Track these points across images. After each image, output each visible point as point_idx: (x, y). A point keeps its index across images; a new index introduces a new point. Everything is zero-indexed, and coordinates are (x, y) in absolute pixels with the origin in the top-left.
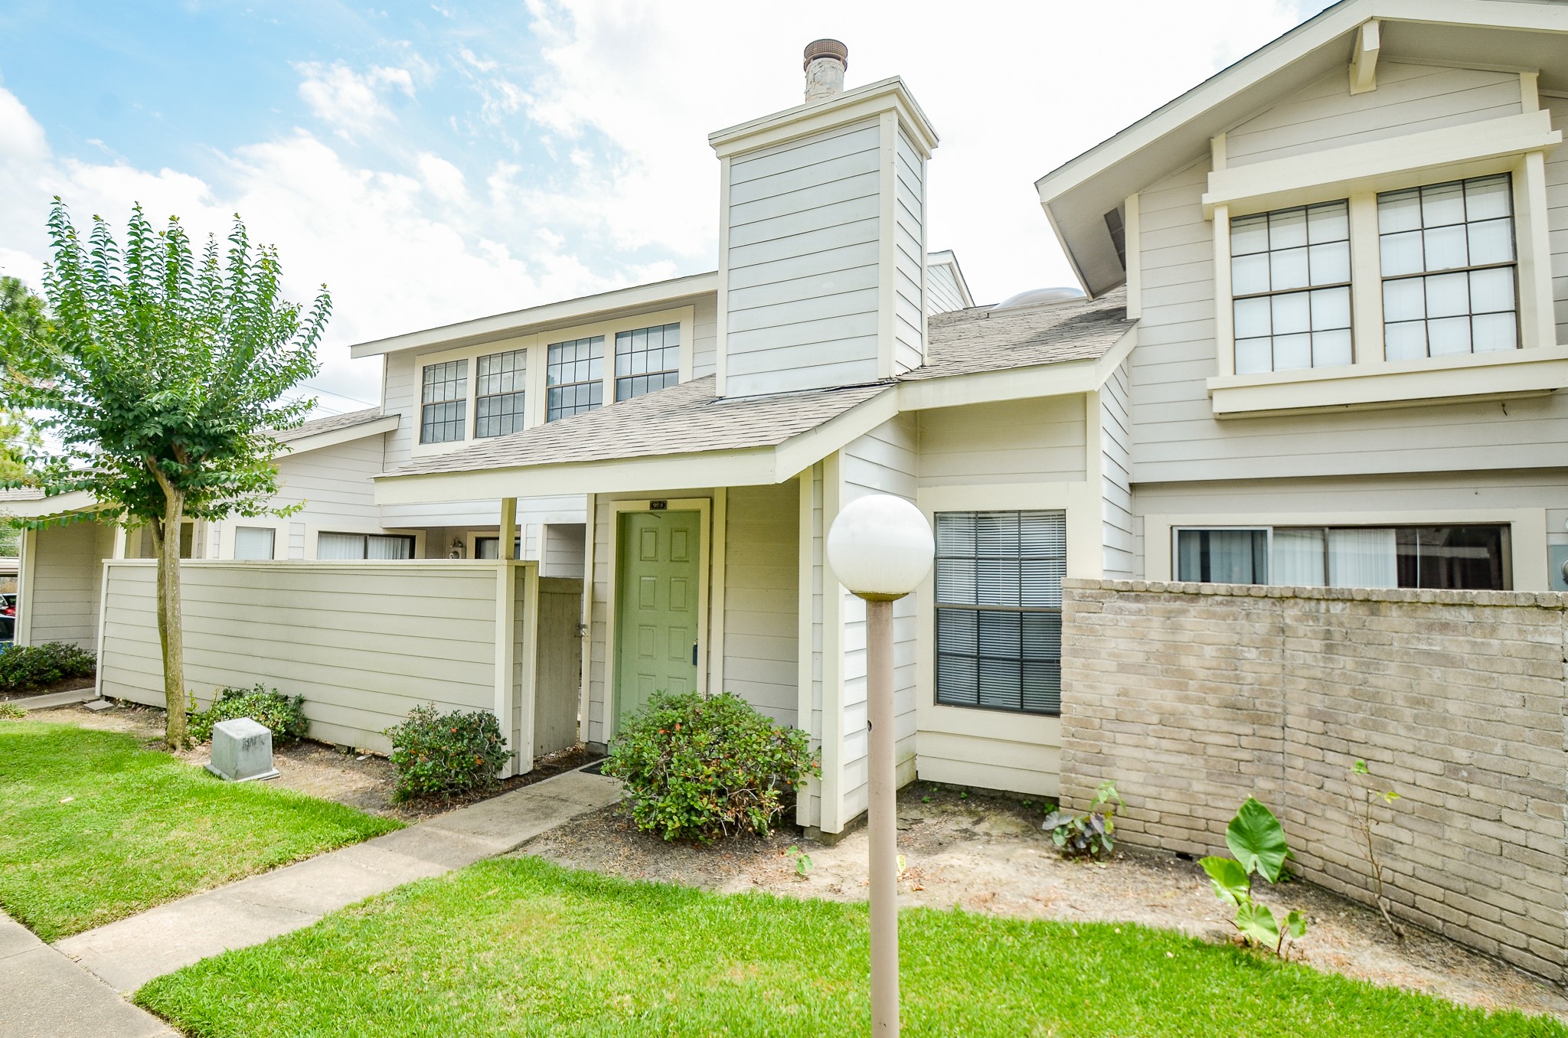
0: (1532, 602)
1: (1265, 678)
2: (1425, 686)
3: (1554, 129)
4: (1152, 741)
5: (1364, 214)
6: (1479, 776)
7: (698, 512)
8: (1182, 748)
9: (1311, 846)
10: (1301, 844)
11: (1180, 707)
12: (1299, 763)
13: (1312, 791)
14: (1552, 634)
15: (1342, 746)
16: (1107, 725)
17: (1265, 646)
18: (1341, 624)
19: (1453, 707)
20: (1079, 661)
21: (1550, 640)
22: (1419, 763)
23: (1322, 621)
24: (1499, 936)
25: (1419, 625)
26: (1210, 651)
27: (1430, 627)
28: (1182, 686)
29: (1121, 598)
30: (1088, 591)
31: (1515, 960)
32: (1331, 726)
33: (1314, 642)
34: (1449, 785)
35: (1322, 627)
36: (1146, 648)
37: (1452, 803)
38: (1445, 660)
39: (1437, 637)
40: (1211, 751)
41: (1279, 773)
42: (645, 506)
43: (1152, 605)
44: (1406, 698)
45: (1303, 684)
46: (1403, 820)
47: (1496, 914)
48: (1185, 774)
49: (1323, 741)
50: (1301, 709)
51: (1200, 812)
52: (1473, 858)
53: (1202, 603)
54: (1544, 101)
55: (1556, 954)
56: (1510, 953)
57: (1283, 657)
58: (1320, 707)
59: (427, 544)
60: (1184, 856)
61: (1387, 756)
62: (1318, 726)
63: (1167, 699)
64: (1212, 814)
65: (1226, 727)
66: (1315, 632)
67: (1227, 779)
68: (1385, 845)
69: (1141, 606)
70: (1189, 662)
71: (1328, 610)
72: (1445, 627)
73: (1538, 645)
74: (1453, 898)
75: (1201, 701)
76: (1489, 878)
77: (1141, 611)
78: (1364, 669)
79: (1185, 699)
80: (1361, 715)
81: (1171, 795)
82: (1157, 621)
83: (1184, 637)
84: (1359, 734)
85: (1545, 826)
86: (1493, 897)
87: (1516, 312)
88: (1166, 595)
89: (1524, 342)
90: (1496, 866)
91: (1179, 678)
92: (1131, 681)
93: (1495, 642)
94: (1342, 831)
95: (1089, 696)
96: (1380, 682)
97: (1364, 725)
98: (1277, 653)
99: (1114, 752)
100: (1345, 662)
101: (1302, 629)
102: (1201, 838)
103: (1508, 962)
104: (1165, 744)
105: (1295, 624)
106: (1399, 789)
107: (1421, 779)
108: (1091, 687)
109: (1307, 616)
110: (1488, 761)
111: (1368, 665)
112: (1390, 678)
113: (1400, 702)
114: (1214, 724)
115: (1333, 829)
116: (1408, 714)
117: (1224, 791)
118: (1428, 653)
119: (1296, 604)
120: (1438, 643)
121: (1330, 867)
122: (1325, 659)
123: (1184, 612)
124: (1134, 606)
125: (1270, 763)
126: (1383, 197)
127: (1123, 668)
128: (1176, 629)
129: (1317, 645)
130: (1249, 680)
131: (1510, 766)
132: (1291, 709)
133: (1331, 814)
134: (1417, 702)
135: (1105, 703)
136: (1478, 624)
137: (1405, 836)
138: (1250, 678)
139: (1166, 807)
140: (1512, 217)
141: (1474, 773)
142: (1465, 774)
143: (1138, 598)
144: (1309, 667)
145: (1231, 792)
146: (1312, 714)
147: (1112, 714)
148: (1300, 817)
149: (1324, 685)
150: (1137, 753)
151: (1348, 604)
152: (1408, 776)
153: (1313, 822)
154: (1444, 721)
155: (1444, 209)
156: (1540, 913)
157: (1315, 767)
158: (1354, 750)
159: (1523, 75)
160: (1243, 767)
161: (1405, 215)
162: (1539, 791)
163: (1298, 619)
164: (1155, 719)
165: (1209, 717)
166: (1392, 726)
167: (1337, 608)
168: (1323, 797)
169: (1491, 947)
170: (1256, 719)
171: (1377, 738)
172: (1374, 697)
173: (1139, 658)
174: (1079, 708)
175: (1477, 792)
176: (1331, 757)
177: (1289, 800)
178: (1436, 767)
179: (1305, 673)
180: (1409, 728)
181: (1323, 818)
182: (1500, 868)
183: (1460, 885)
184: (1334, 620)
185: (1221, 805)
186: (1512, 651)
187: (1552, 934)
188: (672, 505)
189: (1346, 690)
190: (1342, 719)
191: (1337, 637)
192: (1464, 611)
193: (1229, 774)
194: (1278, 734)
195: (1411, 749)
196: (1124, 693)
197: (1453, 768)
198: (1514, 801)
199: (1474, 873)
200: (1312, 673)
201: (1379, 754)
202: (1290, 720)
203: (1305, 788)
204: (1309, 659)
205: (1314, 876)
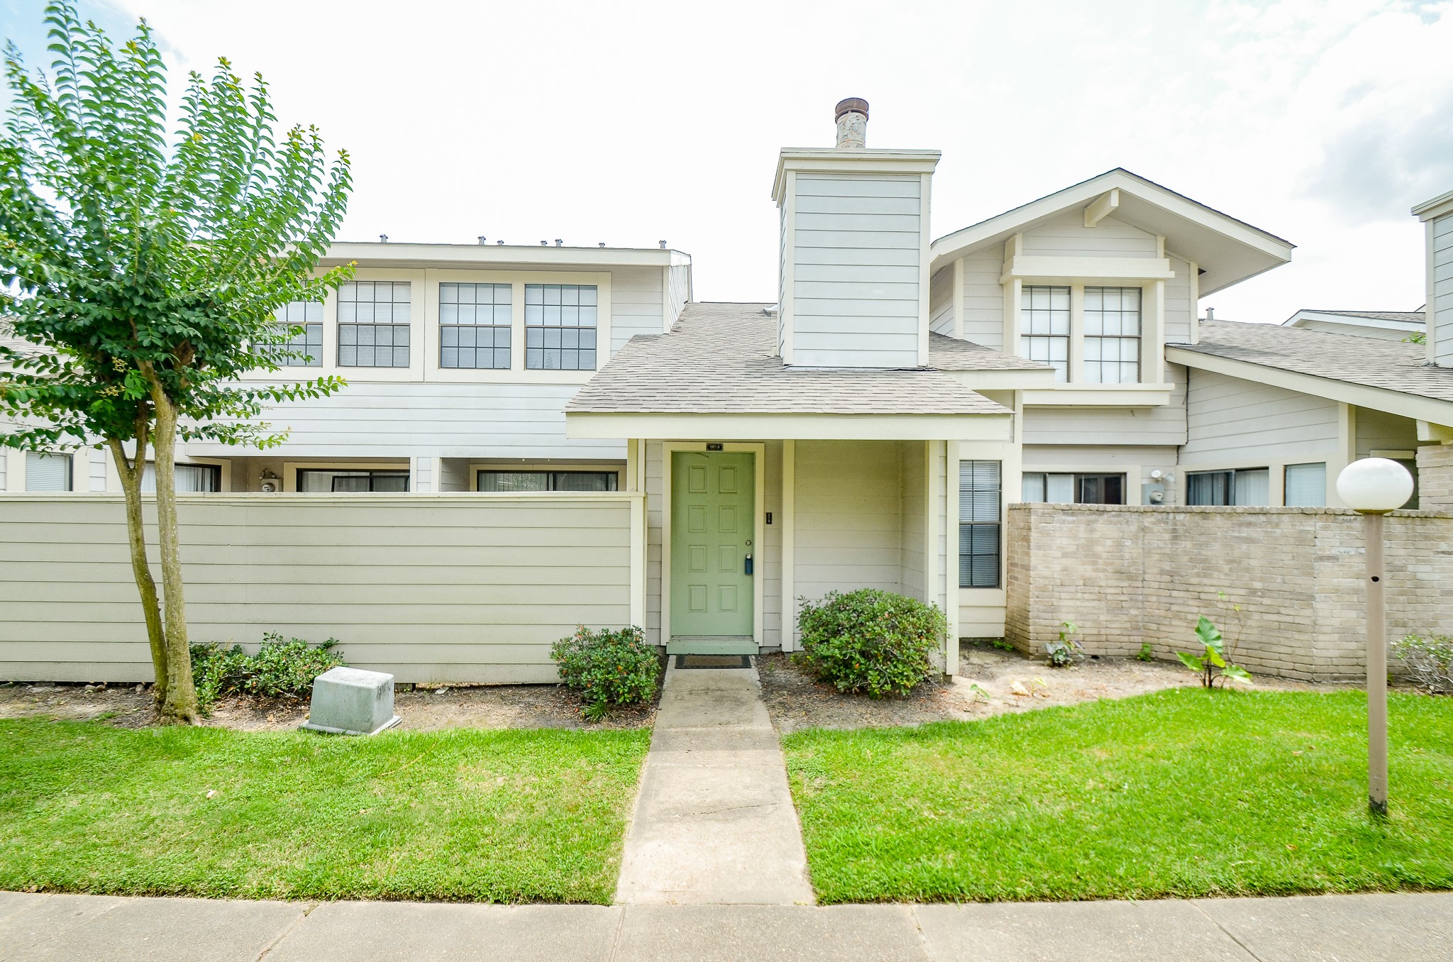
0: (1300, 511)
1: (1135, 555)
2: (1237, 553)
3: (1171, 270)
4: (1080, 595)
5: (1078, 295)
6: (1268, 594)
7: (752, 455)
8: (1095, 597)
9: (1161, 641)
10: (1155, 640)
11: (1094, 574)
12: (1154, 599)
13: (1163, 613)
14: (1310, 525)
15: (1184, 587)
16: (1056, 589)
17: (1134, 539)
18: (1184, 525)
19: (1253, 562)
20: (1041, 552)
21: (1309, 528)
22: (1231, 591)
23: (1170, 524)
24: (1279, 666)
25: (1233, 524)
26: (1109, 542)
27: (1241, 525)
28: (1095, 563)
29: (1064, 514)
30: (1046, 511)
31: (1287, 675)
32: (1176, 578)
33: (1164, 535)
34: (1250, 600)
35: (1170, 527)
36: (1077, 543)
37: (1252, 608)
38: (1250, 540)
39: (1244, 529)
40: (1109, 597)
41: (1140, 605)
42: (703, 448)
43: (1081, 518)
44: (1225, 560)
45: (1157, 557)
47: (1277, 656)
48: (1096, 611)
49: (1170, 586)
50: (1156, 570)
51: (1103, 631)
52: (1263, 632)
53: (1106, 516)
55: (1309, 668)
56: (1284, 673)
57: (1143, 544)
58: (1168, 568)
59: (233, 475)
60: (1095, 657)
61: (1213, 589)
62: (1168, 578)
63: (1087, 571)
64: (1109, 631)
65: (1116, 583)
66: (1165, 529)
67: (1116, 612)
69: (1075, 518)
70: (1098, 549)
71: (1175, 518)
72: (1249, 524)
73: (1301, 532)
74: (1252, 653)
75: (1104, 570)
76: (1273, 640)
77: (1074, 521)
78: (1198, 547)
79: (1096, 570)
80: (1196, 571)
81: (1089, 624)
82: (1082, 527)
83: (1097, 535)
84: (1194, 580)
85: (1302, 612)
86: (1275, 648)
87: (1139, 363)
88: (1088, 512)
89: (1142, 379)
90: (1277, 634)
91: (1092, 558)
92: (1068, 562)
93: (1278, 531)
94: (1183, 630)
95: (1047, 573)
96: (1209, 553)
97: (1198, 575)
98: (1140, 542)
99: (1060, 604)
100: (1186, 544)
101: (1156, 529)
102: (1104, 646)
103: (1282, 677)
104: (1086, 596)
105: (1152, 526)
106: (1220, 605)
107: (1233, 599)
108: (1047, 567)
109: (1159, 521)
110: (1273, 586)
111: (1201, 545)
112: (1215, 551)
113: (1221, 562)
114: (1111, 583)
115: (1177, 630)
116: (1226, 568)
117: (1115, 619)
118: (1238, 537)
119: (1153, 515)
120: (1245, 532)
121: (1174, 650)
122: (1172, 544)
123: (1096, 521)
124: (1071, 518)
125: (1137, 601)
126: (1088, 289)
127: (1065, 555)
128: (1092, 531)
129: (1167, 536)
130: (1127, 557)
131: (1285, 587)
132: (1148, 571)
133: (1174, 622)
134: (1232, 561)
135: (1055, 576)
136: (1269, 523)
138: (1127, 556)
139: (1087, 631)
140: (1140, 312)
141: (1265, 592)
142: (1260, 594)
143: (1073, 514)
144: (1161, 548)
145: (1118, 619)
146: (1162, 572)
147: (1059, 582)
148: (1154, 627)
150: (1072, 603)
151: (1188, 515)
152: (1225, 598)
153: (1162, 628)
154: (1247, 570)
155: (1112, 302)
156: (1301, 652)
157: (1164, 600)
158: (1191, 588)
159: (1158, 237)
160: (1124, 604)
161: (1094, 301)
162: (1301, 597)
163: (1151, 523)
164: (1081, 583)
165: (1107, 579)
166: (1216, 574)
168: (1170, 614)
169: (1274, 672)
170: (1131, 578)
171: (1206, 581)
172: (1204, 561)
173: (1073, 549)
174: (1041, 581)
175: (1266, 601)
176: (1175, 593)
177: (1146, 619)
178: (1243, 592)
179: (1159, 551)
180: (1226, 575)
181: (1171, 625)
182: (1280, 635)
183: (1257, 646)
184: (1178, 523)
185: (1113, 626)
186: (1288, 535)
187: (1307, 660)
188: (726, 448)
189: (1186, 558)
190: (1184, 574)
191: (1181, 532)
192: (1261, 517)
193: (1118, 609)
194: (1140, 584)
195: (1227, 585)
196: (1065, 569)
197: (1253, 592)
198: (1287, 603)
199: (1264, 639)
200: (1163, 551)
201: (1207, 589)
202: (1147, 577)
203: (1157, 611)
204: (1161, 544)
205: (1161, 656)
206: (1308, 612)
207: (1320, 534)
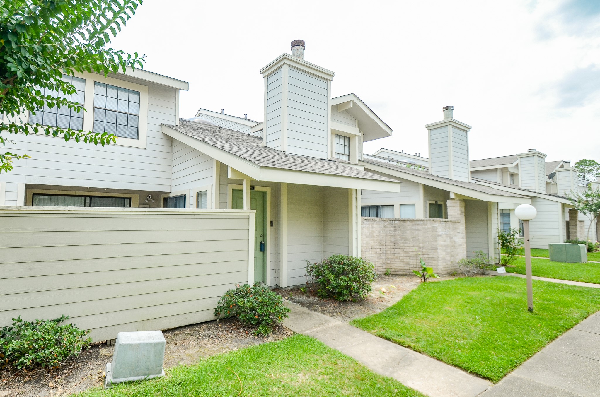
1: (383, 236)
2: (414, 235)
7: (265, 192)
8: (374, 253)
9: (392, 267)
10: (390, 267)
11: (374, 244)
12: (389, 252)
13: (392, 257)
15: (399, 247)
16: (365, 250)
18: (398, 225)
19: (420, 238)
21: (435, 226)
22: (414, 248)
23: (393, 224)
26: (377, 232)
27: (415, 225)
28: (374, 240)
32: (396, 244)
34: (419, 250)
35: (393, 226)
36: (369, 232)
37: (420, 253)
38: (418, 230)
39: (416, 226)
40: (377, 252)
41: (385, 255)
45: (390, 237)
46: (411, 258)
49: (394, 247)
50: (389, 242)
53: (376, 221)
58: (393, 241)
61: (408, 248)
62: (393, 244)
63: (372, 243)
64: (378, 265)
65: (379, 247)
68: (408, 263)
70: (374, 234)
71: (395, 222)
72: (418, 225)
73: (433, 227)
75: (376, 242)
79: (374, 242)
80: (402, 241)
82: (371, 226)
83: (374, 229)
84: (402, 245)
85: (435, 254)
91: (373, 238)
93: (426, 227)
94: (399, 263)
96: (406, 235)
97: (403, 243)
98: (384, 231)
100: (399, 232)
101: (389, 226)
105: (387, 225)
106: (410, 253)
107: (414, 250)
109: (390, 224)
110: (426, 245)
111: (403, 232)
112: (408, 234)
113: (410, 238)
115: (397, 263)
116: (411, 240)
117: (379, 260)
119: (388, 221)
120: (417, 227)
121: (396, 270)
122: (394, 232)
124: (368, 223)
125: (384, 253)
128: (373, 227)
129: (392, 229)
131: (429, 246)
132: (386, 242)
133: (396, 260)
134: (413, 237)
136: (424, 224)
137: (411, 261)
138: (381, 236)
140: (349, 146)
141: (424, 247)
142: (422, 248)
143: (368, 221)
144: (391, 233)
145: (380, 260)
146: (391, 242)
148: (389, 262)
149: (394, 236)
152: (412, 250)
153: (392, 263)
154: (418, 240)
156: (435, 267)
157: (392, 252)
158: (401, 247)
160: (381, 255)
162: (434, 249)
163: (388, 224)
164: (371, 248)
165: (377, 246)
166: (408, 242)
167: (397, 222)
168: (394, 257)
170: (382, 245)
171: (406, 245)
172: (405, 237)
175: (424, 251)
176: (396, 250)
177: (387, 260)
178: (417, 248)
179: (390, 235)
180: (412, 242)
181: (395, 261)
184: (396, 224)
185: (379, 263)
186: (429, 228)
187: (436, 270)
188: (256, 189)
189: (399, 237)
190: (398, 242)
192: (421, 222)
193: (379, 257)
194: (384, 247)
195: (412, 245)
197: (420, 248)
198: (430, 251)
200: (391, 234)
201: (406, 248)
202: (386, 244)
203: (390, 257)
204: (391, 232)
205: (392, 273)
206: (436, 254)
207: (438, 227)
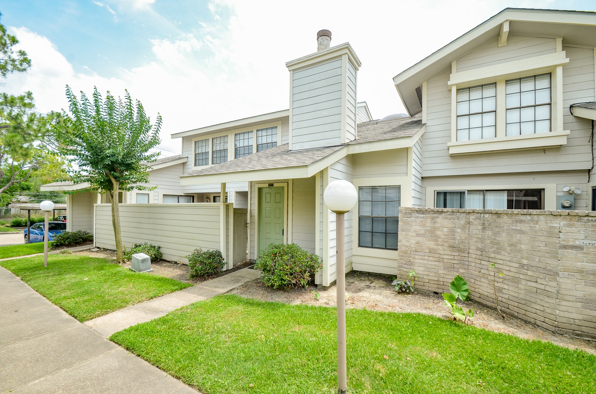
0: (550, 213)
1: (463, 238)
2: (514, 240)
3: (566, 58)
4: (426, 258)
5: (501, 88)
6: (531, 268)
7: (284, 187)
8: (436, 260)
9: (476, 290)
10: (473, 289)
11: (436, 247)
12: (473, 264)
13: (477, 273)
14: (556, 223)
15: (487, 259)
16: (412, 253)
17: (463, 228)
18: (488, 221)
19: (523, 247)
20: (404, 233)
21: (555, 225)
22: (511, 264)
23: (482, 220)
24: (535, 318)
25: (513, 221)
26: (445, 230)
27: (517, 222)
28: (436, 241)
29: (418, 213)
30: (407, 211)
31: (540, 325)
32: (484, 253)
33: (479, 226)
34: (521, 271)
35: (482, 222)
36: (425, 229)
37: (522, 276)
38: (521, 232)
39: (519, 224)
40: (445, 261)
41: (466, 267)
42: (267, 185)
43: (427, 215)
44: (508, 244)
45: (475, 240)
46: (506, 282)
47: (534, 311)
48: (437, 268)
49: (481, 258)
50: (474, 248)
51: (441, 279)
52: (527, 293)
53: (443, 214)
54: (564, 48)
55: (553, 323)
56: (538, 323)
57: (469, 231)
58: (480, 247)
59: (198, 198)
60: (436, 293)
61: (501, 262)
62: (479, 253)
63: (432, 245)
64: (445, 280)
65: (450, 253)
66: (479, 223)
67: (450, 269)
68: (500, 289)
69: (424, 216)
70: (439, 233)
71: (484, 216)
72: (521, 221)
73: (551, 227)
74: (521, 306)
75: (442, 245)
76: (533, 300)
77: (424, 217)
78: (495, 235)
79: (437, 245)
80: (493, 249)
81: (432, 274)
82: (429, 220)
83: (437, 225)
84: (492, 255)
85: (551, 283)
86: (534, 305)
87: (550, 120)
88: (432, 212)
89: (552, 130)
90: (535, 296)
91: (435, 238)
92: (420, 239)
93: (537, 226)
94: (486, 285)
95: (407, 244)
96: (500, 239)
97: (494, 252)
98: (467, 230)
99: (414, 261)
100: (489, 233)
101: (475, 222)
102: (441, 288)
103: (538, 326)
104: (431, 258)
105: (473, 221)
106: (505, 272)
107: (512, 269)
108: (407, 241)
109: (477, 218)
110: (534, 264)
112: (503, 238)
113: (506, 245)
114: (446, 252)
115: (483, 285)
116: (508, 249)
117: (449, 273)
118: (515, 230)
119: (474, 214)
120: (519, 226)
121: (482, 296)
122: (482, 232)
123: (437, 217)
124: (422, 216)
125: (464, 264)
126: (508, 82)
127: (418, 235)
128: (435, 223)
129: (480, 227)
130: (458, 239)
131: (541, 265)
132: (471, 247)
133: (482, 280)
134: (511, 245)
135: (412, 246)
136: (532, 220)
137: (506, 287)
138: (458, 238)
139: (430, 278)
140: (551, 88)
141: (529, 267)
142: (526, 267)
143: (423, 213)
144: (477, 234)
145: (451, 273)
146: (478, 249)
147: (414, 249)
148: (473, 281)
149: (482, 240)
150: (422, 261)
151: (490, 214)
152: (508, 268)
153: (477, 282)
154: (520, 251)
155: (528, 86)
156: (549, 311)
157: (478, 265)
158: (491, 260)
159: (557, 39)
160: (455, 266)
161: (514, 88)
162: (550, 273)
163: (474, 219)
164: (428, 251)
165: (444, 250)
166: (503, 253)
167: (487, 216)
168: (480, 275)
169: (533, 321)
170: (460, 250)
171: (498, 256)
172: (498, 244)
173: (423, 232)
174: (404, 248)
175: (530, 273)
176: (483, 262)
177: (469, 276)
178: (517, 265)
179: (476, 236)
180: (509, 253)
181: (480, 281)
182: (537, 297)
183: (523, 302)
184: (486, 220)
185: (448, 277)
186: (543, 229)
187: (552, 317)
188: (275, 185)
189: (489, 241)
190: (487, 251)
191: (487, 225)
192: (528, 216)
193: (451, 268)
194: (467, 255)
195: (509, 260)
196: (418, 243)
197: (522, 266)
198: (542, 276)
199: (528, 298)
200: (478, 236)
201: (499, 262)
202: (471, 251)
203: (475, 272)
204: (477, 232)
205: (477, 299)
206: (554, 284)
207: (564, 230)
